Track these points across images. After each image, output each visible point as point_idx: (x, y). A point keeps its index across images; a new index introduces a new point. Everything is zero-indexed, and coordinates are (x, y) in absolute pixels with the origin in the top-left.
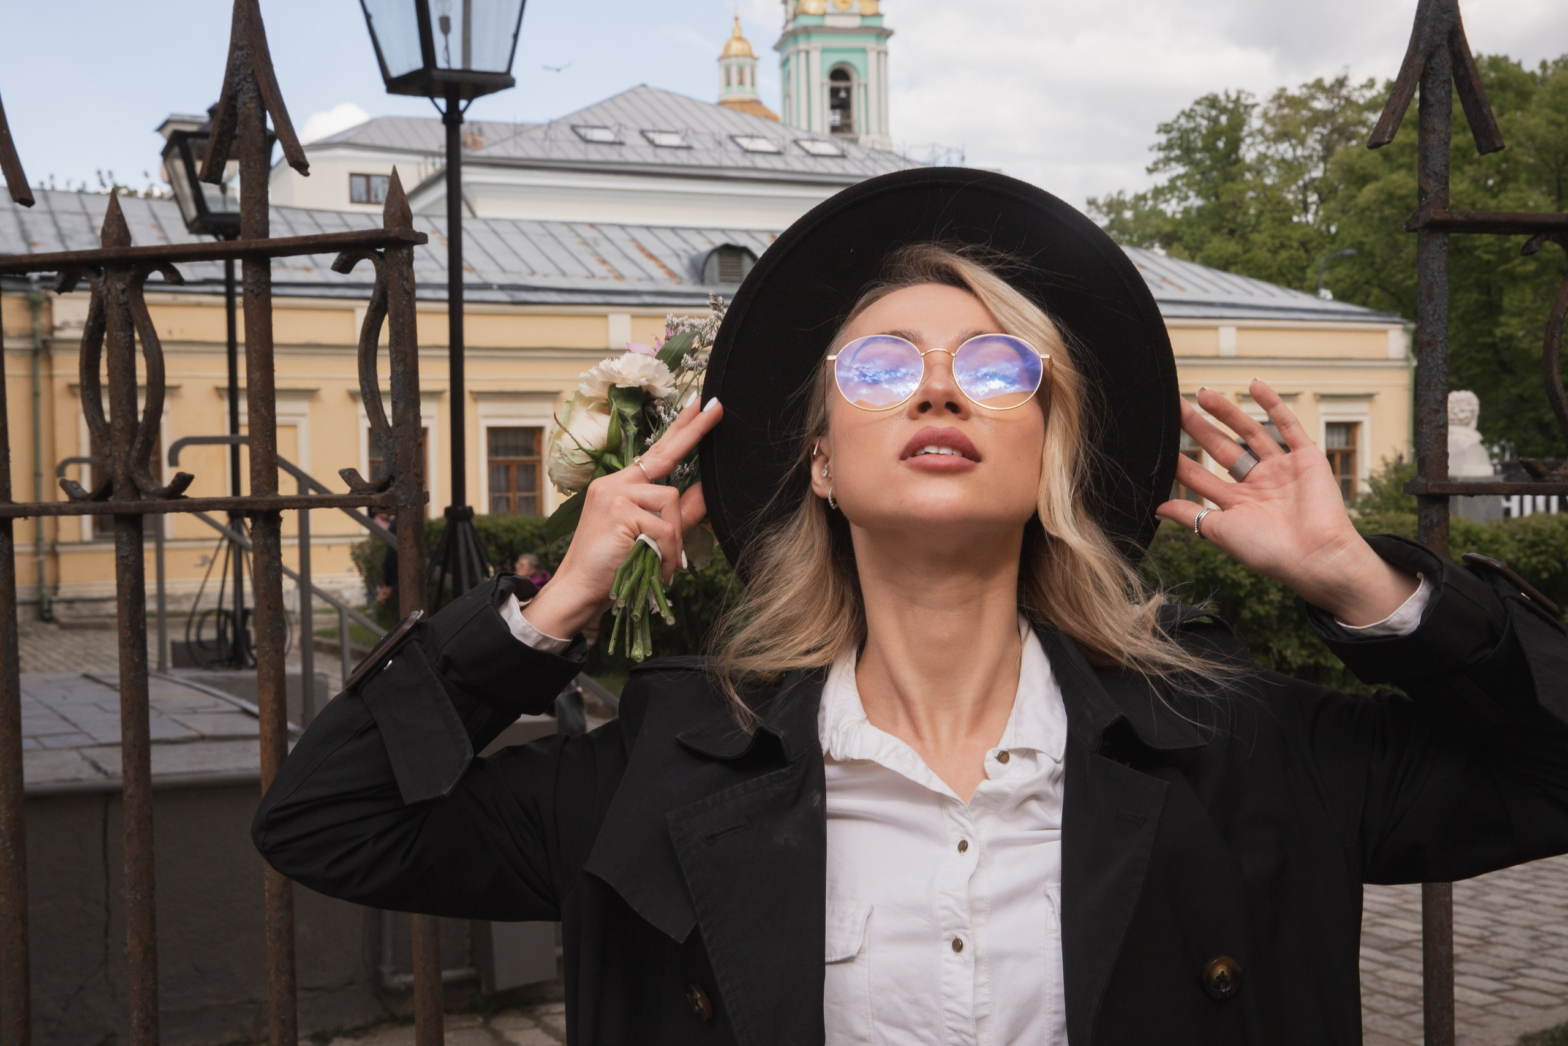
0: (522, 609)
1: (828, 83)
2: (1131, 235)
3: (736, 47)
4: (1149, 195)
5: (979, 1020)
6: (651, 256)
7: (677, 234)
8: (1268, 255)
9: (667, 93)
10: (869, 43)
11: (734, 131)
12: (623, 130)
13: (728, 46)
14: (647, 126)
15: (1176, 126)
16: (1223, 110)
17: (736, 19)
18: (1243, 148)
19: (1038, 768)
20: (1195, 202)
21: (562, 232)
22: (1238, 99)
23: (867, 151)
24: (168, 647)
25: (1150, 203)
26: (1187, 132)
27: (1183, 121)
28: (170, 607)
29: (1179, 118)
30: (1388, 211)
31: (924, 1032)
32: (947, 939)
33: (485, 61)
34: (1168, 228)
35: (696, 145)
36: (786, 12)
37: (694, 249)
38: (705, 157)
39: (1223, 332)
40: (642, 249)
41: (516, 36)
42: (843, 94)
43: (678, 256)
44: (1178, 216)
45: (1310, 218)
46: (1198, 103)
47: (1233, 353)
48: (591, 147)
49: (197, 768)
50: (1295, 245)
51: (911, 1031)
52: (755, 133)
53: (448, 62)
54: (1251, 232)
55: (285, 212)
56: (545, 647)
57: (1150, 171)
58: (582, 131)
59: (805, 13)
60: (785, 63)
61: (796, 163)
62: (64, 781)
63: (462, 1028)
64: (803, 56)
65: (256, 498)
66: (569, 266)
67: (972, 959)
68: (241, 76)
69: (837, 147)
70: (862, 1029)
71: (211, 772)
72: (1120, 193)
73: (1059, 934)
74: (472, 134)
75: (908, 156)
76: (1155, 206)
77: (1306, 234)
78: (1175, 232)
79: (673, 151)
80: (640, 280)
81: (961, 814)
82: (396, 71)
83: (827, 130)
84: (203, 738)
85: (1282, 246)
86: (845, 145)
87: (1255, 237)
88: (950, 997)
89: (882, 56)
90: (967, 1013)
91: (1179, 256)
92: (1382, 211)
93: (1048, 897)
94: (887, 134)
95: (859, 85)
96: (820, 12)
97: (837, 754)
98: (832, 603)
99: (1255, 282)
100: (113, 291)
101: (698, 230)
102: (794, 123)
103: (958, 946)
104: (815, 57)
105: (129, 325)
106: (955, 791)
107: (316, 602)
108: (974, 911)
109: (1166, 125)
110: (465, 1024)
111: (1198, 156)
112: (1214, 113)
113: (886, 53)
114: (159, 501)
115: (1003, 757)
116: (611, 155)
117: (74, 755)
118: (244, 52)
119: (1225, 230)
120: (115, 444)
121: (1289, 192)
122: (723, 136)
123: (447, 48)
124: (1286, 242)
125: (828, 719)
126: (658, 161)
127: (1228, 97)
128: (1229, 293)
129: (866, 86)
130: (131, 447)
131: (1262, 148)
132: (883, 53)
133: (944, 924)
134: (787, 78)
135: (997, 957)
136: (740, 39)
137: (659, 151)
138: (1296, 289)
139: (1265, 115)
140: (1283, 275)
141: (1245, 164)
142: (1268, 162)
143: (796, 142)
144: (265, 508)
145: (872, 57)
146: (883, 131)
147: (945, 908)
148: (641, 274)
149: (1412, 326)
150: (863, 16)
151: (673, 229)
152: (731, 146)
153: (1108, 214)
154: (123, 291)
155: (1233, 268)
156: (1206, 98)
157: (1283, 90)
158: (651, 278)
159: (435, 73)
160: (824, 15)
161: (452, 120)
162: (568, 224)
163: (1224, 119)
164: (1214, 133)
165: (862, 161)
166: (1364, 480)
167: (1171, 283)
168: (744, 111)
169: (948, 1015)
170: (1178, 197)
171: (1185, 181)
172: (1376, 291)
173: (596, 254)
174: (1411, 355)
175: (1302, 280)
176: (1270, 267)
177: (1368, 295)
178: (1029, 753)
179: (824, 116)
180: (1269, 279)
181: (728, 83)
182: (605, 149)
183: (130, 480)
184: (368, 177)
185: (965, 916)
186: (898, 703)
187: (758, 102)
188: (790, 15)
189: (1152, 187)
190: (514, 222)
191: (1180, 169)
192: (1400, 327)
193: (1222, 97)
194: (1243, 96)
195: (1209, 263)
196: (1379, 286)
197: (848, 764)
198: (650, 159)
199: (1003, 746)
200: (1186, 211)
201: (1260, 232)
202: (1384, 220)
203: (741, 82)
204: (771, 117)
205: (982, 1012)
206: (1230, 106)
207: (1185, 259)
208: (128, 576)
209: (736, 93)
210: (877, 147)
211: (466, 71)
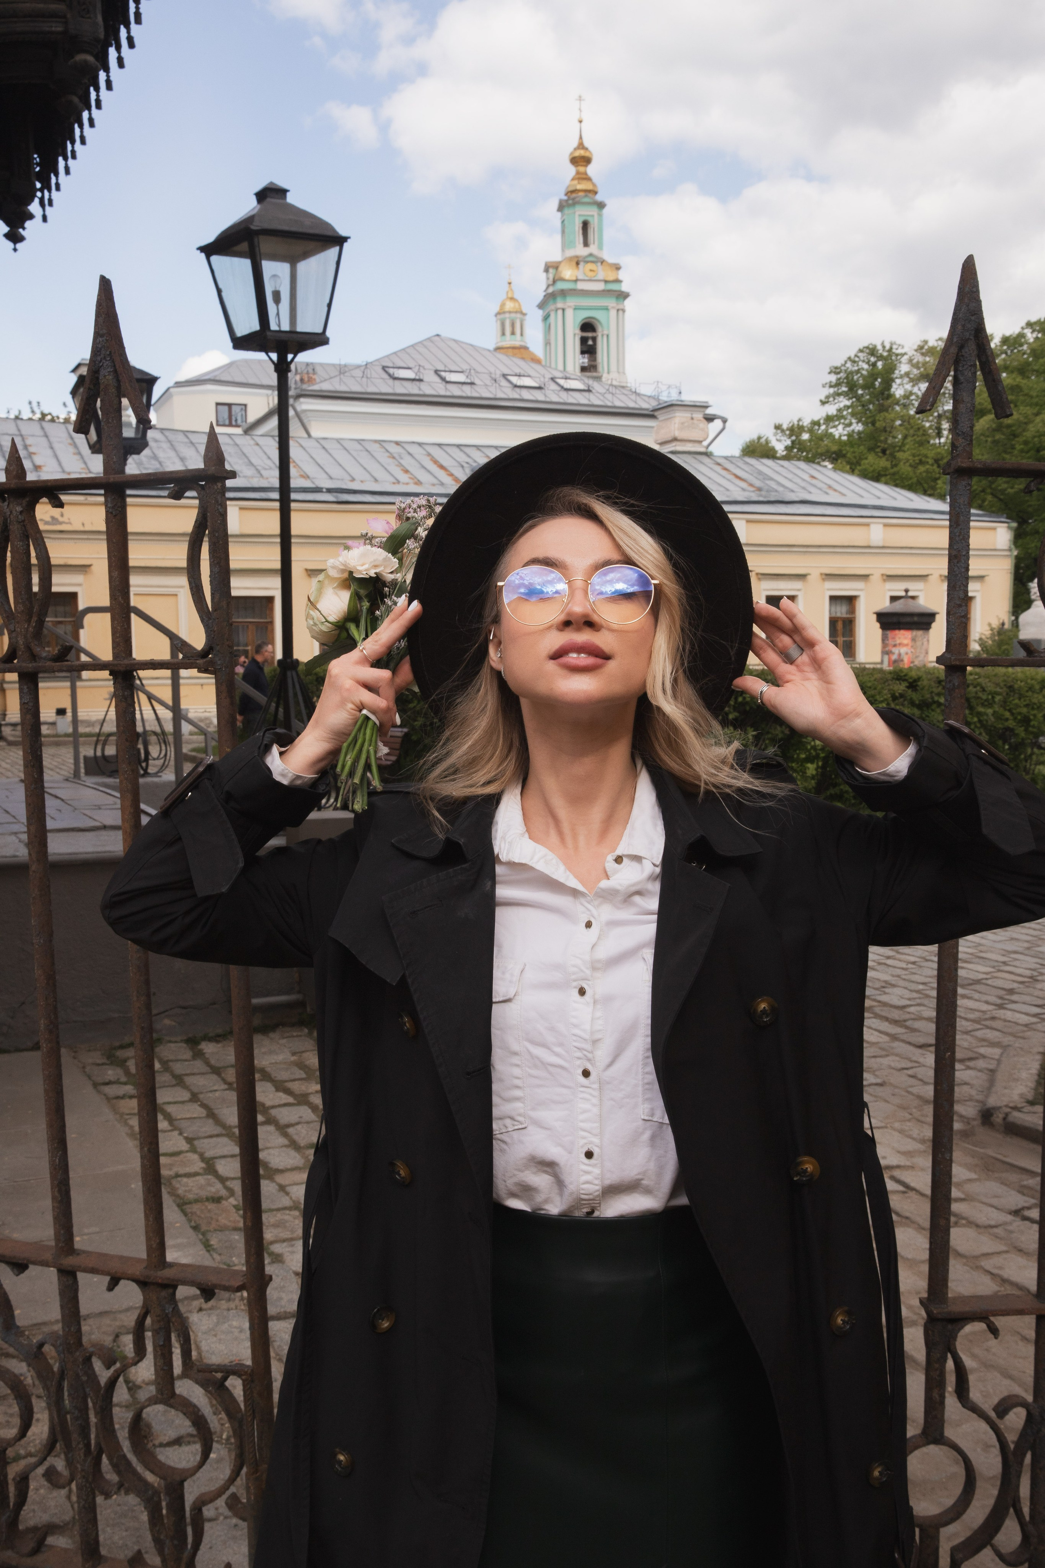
0: (281, 754)
1: (579, 334)
2: (808, 453)
3: (509, 306)
4: (822, 422)
5: (595, 1042)
6: (442, 467)
7: (461, 450)
8: (910, 469)
9: (455, 341)
10: (611, 302)
11: (506, 371)
12: (421, 369)
13: (503, 305)
14: (440, 367)
15: (843, 368)
16: (881, 358)
17: (510, 283)
18: (894, 386)
19: (643, 871)
20: (858, 427)
21: (375, 448)
22: (891, 348)
23: (607, 387)
24: (82, 761)
25: (823, 427)
26: (851, 373)
27: (849, 365)
28: (82, 730)
29: (846, 362)
30: (998, 436)
31: (558, 1049)
32: (575, 987)
33: (308, 324)
34: (835, 448)
35: (477, 381)
36: (548, 279)
37: (475, 461)
38: (484, 391)
39: (872, 526)
40: (436, 462)
41: (329, 306)
42: (590, 342)
43: (463, 467)
44: (845, 438)
45: (943, 440)
46: (861, 351)
47: (881, 544)
48: (397, 382)
49: (100, 849)
50: (931, 461)
51: (549, 1048)
52: (522, 373)
53: (279, 326)
54: (898, 451)
55: (167, 433)
56: (299, 782)
57: (823, 403)
58: (391, 371)
59: (562, 280)
60: (546, 318)
61: (553, 395)
62: (6, 857)
63: (293, 1036)
64: (560, 312)
65: (116, 662)
66: (380, 474)
67: (592, 1001)
68: (102, 356)
69: (584, 383)
70: (515, 1047)
71: (110, 852)
72: (799, 420)
73: (650, 984)
74: (308, 373)
75: (638, 391)
76: (827, 430)
77: (939, 453)
78: (840, 451)
79: (460, 386)
80: (434, 485)
81: (589, 903)
82: (240, 332)
83: (578, 369)
84: (105, 827)
85: (921, 462)
86: (591, 382)
87: (900, 455)
88: (575, 1026)
89: (621, 312)
90: (587, 1037)
91: (842, 470)
92: (994, 436)
93: (644, 959)
94: (624, 373)
95: (603, 335)
96: (574, 278)
97: (503, 857)
98: (502, 750)
99: (898, 490)
100: (14, 512)
101: (478, 447)
102: (553, 365)
103: (582, 992)
104: (569, 313)
105: (26, 537)
106: (583, 885)
107: (186, 728)
108: (594, 969)
109: (836, 368)
110: (295, 1034)
111: (860, 392)
112: (873, 359)
113: (624, 311)
114: (49, 663)
115: (619, 860)
116: (412, 389)
117: (13, 838)
118: (104, 339)
119: (878, 450)
120: (18, 623)
121: (928, 421)
122: (498, 374)
123: (278, 314)
124: (924, 459)
125: (499, 831)
126: (448, 394)
127: (884, 347)
128: (879, 498)
129: (608, 336)
130: (29, 625)
131: (908, 387)
132: (621, 311)
133: (573, 977)
134: (548, 329)
135: (608, 1000)
136: (512, 299)
137: (449, 386)
138: (930, 495)
139: (910, 361)
140: (921, 484)
141: (895, 398)
142: (913, 397)
143: (553, 379)
144: (122, 669)
145: (613, 313)
146: (621, 371)
147: (574, 966)
148: (435, 481)
149: (1015, 525)
150: (606, 282)
151: (459, 446)
152: (504, 383)
153: (790, 436)
154: (21, 512)
155: (883, 479)
156: (867, 348)
157: (926, 342)
158: (442, 484)
159: (268, 333)
160: (576, 281)
161: (282, 368)
162: (379, 442)
163: (880, 364)
164: (873, 375)
165: (603, 395)
166: (975, 641)
167: (835, 490)
168: (514, 355)
169: (574, 1038)
170: (843, 424)
171: (850, 410)
172: (989, 497)
173: (400, 465)
174: (1013, 546)
175: (934, 488)
176: (911, 479)
177: (984, 501)
178: (637, 859)
179: (575, 359)
180: (910, 488)
181: (503, 334)
182: (407, 384)
183: (29, 648)
184: (230, 405)
185: (588, 972)
186: (550, 820)
187: (526, 348)
188: (551, 282)
189: (824, 415)
190: (338, 441)
191: (844, 402)
192: (1006, 525)
193: (879, 347)
194: (894, 347)
195: (865, 475)
196: (992, 494)
197: (511, 864)
198: (442, 392)
199: (619, 852)
200: (850, 435)
201: (904, 451)
202: (996, 442)
203: (513, 333)
204: (536, 360)
205: (597, 1036)
206: (885, 354)
207: (847, 472)
208: (29, 717)
209: (509, 341)
210: (615, 383)
211: (293, 332)
